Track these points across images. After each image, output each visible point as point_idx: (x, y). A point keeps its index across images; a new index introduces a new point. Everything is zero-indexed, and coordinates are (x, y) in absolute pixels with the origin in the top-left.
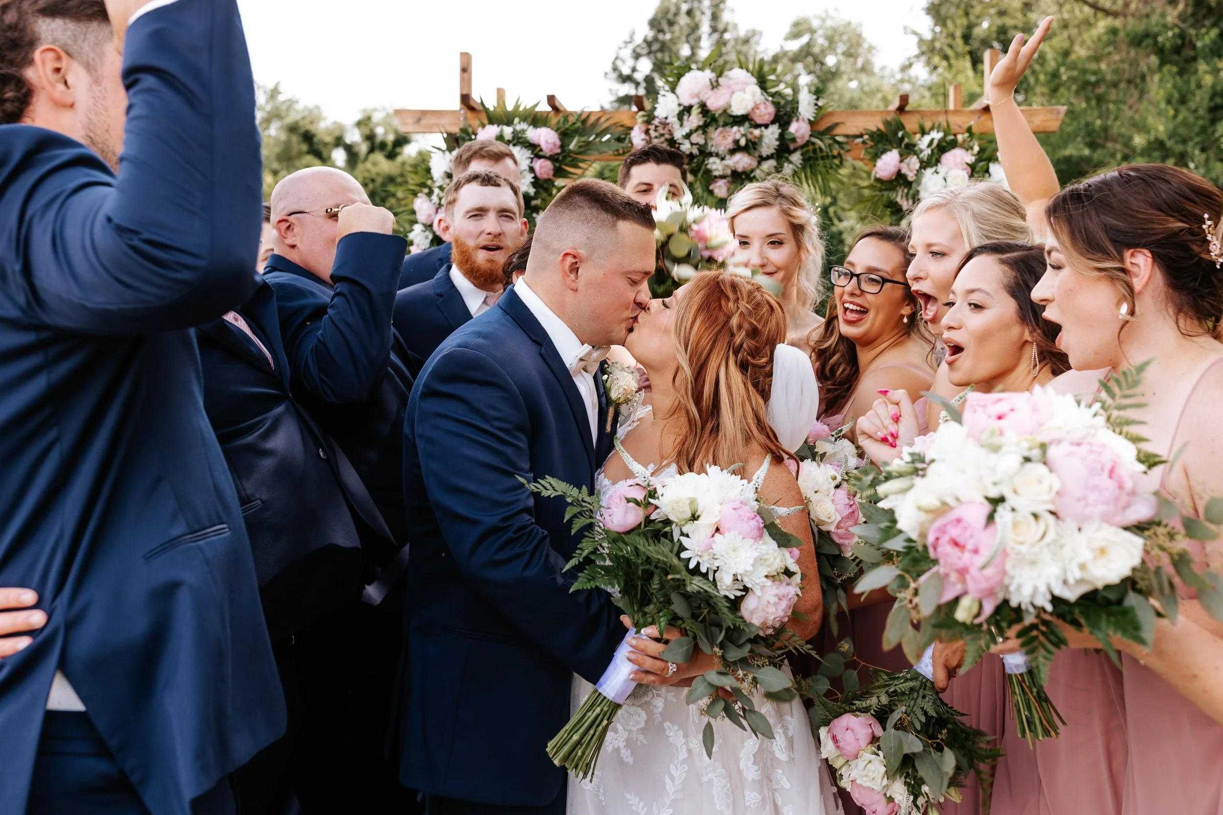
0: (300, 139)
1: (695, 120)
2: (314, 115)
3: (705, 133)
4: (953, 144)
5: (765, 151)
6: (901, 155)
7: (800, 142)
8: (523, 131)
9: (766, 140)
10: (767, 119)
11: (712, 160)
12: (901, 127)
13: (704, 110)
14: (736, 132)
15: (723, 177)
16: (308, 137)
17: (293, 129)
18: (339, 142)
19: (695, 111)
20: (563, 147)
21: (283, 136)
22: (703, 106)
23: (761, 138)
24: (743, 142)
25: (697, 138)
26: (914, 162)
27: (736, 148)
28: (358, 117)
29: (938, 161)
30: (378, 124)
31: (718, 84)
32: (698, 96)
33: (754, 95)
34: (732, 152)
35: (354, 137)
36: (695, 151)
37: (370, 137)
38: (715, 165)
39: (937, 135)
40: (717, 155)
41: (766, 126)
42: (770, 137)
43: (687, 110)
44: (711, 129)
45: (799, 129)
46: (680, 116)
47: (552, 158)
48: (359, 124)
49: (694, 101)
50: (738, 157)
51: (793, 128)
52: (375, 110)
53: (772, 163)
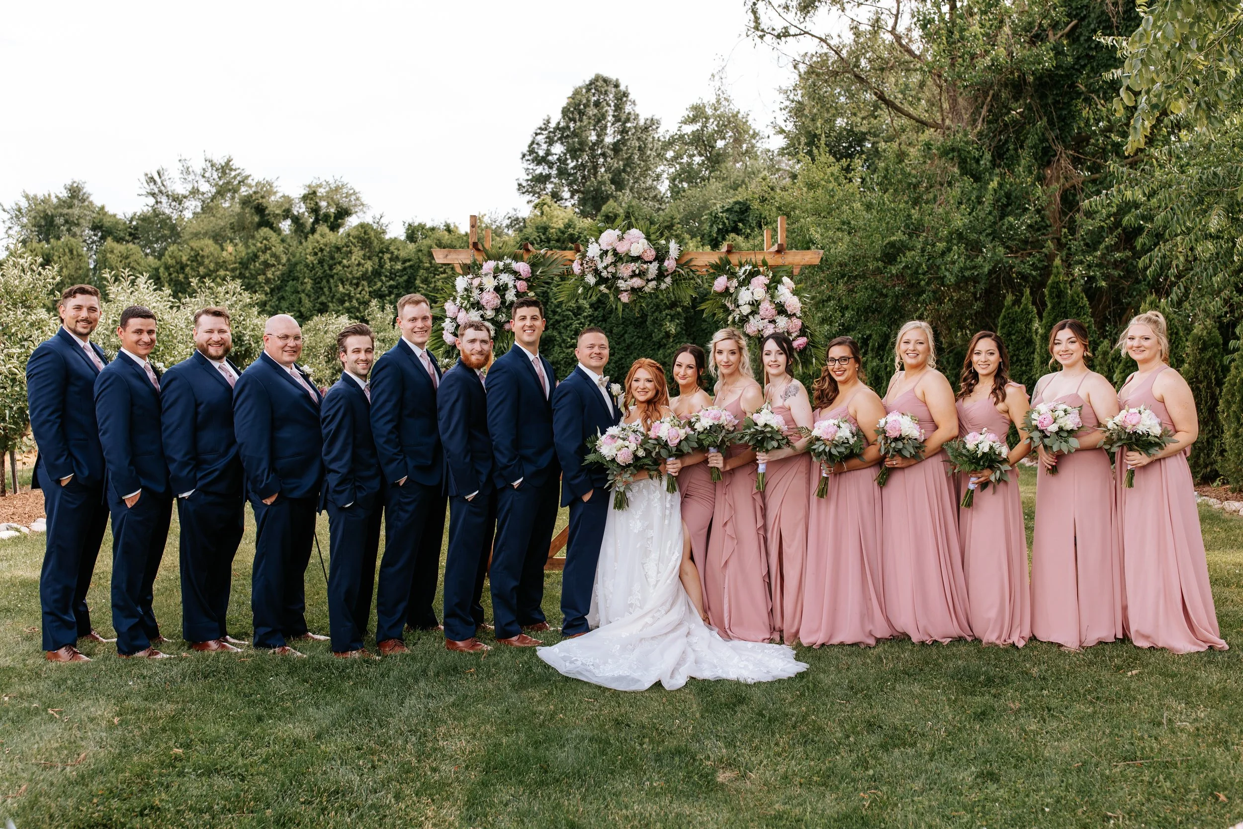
0: (253, 211)
1: (609, 259)
2: (266, 189)
3: (615, 266)
4: (758, 273)
5: (650, 277)
6: (728, 278)
7: (670, 271)
8: (510, 264)
9: (650, 270)
10: (651, 258)
11: (619, 281)
12: (729, 263)
13: (615, 253)
14: (633, 266)
15: (626, 291)
16: (260, 210)
17: (246, 202)
18: (287, 214)
19: (610, 254)
20: (533, 272)
21: (237, 208)
22: (614, 250)
23: (647, 269)
24: (637, 272)
25: (611, 269)
26: (735, 283)
27: (634, 275)
28: (303, 192)
29: (749, 282)
30: (321, 198)
31: (623, 238)
32: (611, 244)
33: (643, 245)
34: (632, 277)
35: (300, 209)
36: (610, 276)
37: (315, 210)
38: (621, 284)
39: (748, 268)
40: (623, 279)
41: (651, 262)
42: (653, 269)
43: (605, 253)
44: (619, 264)
45: (670, 264)
46: (601, 256)
47: (527, 280)
48: (305, 198)
49: (609, 248)
50: (635, 279)
51: (666, 263)
52: (320, 186)
53: (654, 283)
